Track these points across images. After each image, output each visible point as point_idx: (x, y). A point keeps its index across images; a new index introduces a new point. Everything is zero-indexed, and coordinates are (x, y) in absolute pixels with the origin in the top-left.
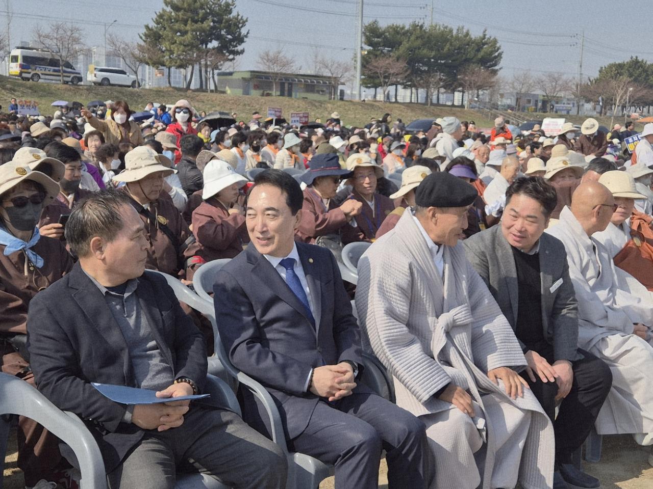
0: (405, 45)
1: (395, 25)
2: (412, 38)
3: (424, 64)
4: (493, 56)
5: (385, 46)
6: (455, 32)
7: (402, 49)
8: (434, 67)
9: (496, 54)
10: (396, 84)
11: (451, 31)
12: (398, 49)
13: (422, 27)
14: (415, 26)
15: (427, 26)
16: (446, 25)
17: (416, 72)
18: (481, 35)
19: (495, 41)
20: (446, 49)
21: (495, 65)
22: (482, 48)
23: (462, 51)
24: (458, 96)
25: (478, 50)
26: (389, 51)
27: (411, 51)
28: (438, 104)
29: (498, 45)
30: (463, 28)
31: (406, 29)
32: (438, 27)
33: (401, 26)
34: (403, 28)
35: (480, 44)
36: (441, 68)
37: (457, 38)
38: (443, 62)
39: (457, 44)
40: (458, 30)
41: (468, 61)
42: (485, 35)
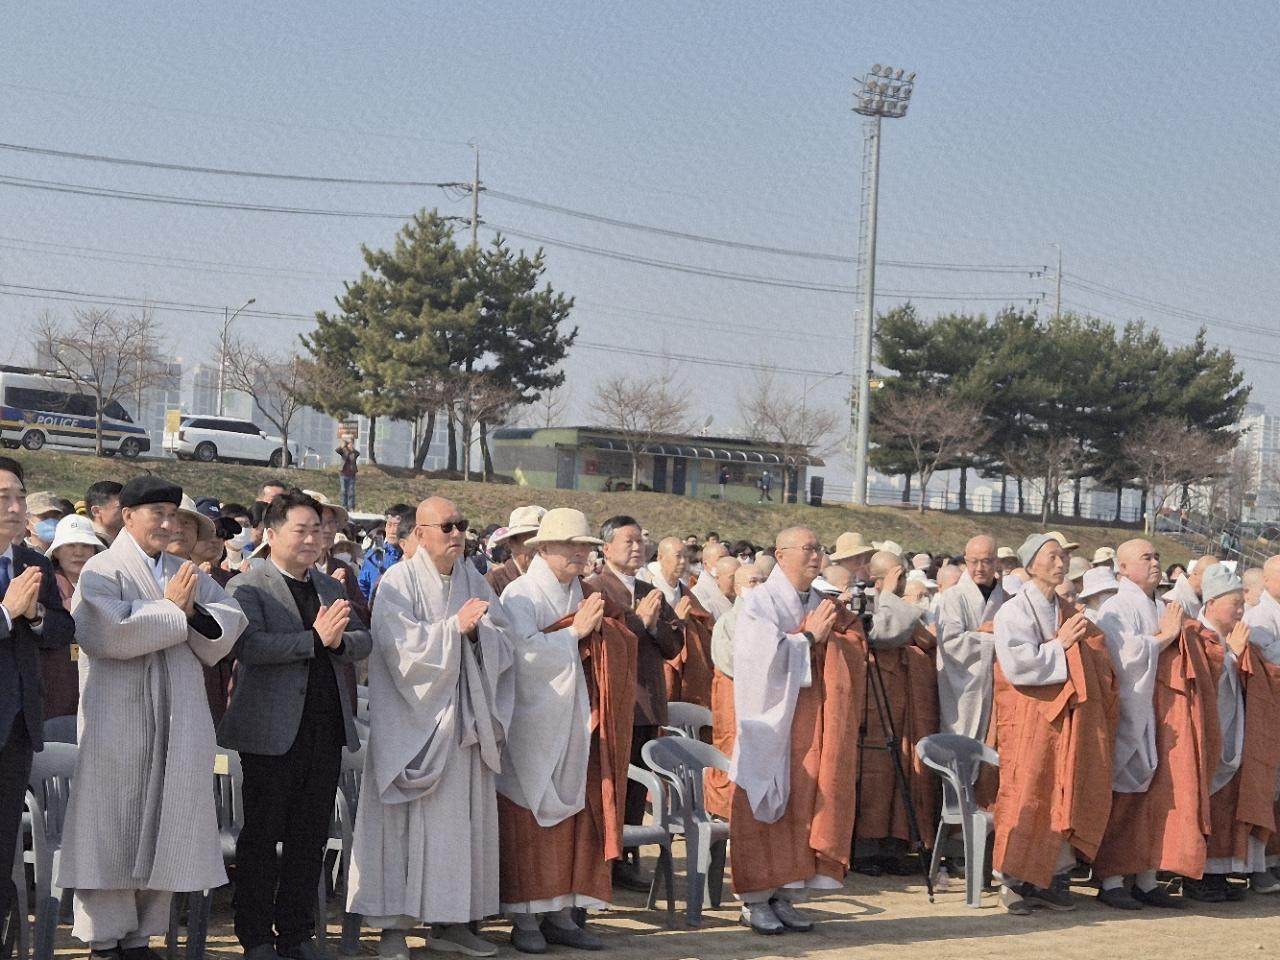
0: (986, 363)
1: (959, 316)
2: (1005, 350)
3: (1040, 415)
4: (1226, 397)
5: (931, 368)
6: (1119, 337)
7: (975, 380)
8: (1066, 423)
9: (1233, 393)
10: (965, 464)
11: (1109, 333)
12: (965, 376)
13: (1030, 321)
14: (1012, 320)
15: (1043, 320)
16: (1095, 316)
17: (1020, 435)
18: (1192, 343)
19: (1228, 361)
20: (1094, 376)
21: (1231, 420)
22: (1193, 376)
23: (1141, 384)
24: (1130, 498)
25: (1184, 382)
26: (942, 381)
27: (1003, 381)
28: (1077, 518)
29: (1235, 370)
30: (1141, 325)
31: (989, 326)
32: (1073, 324)
33: (976, 319)
34: (981, 324)
35: (1190, 365)
36: (1083, 427)
37: (1126, 351)
38: (1087, 410)
39: (1125, 366)
40: (1127, 330)
41: (1154, 408)
42: (1201, 345)
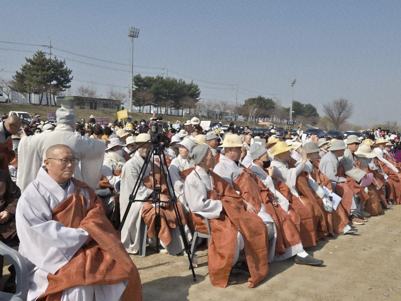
0: (154, 86)
1: (149, 76)
2: (158, 83)
3: (164, 96)
4: (196, 93)
5: (144, 86)
6: (178, 81)
7: (152, 88)
8: (169, 97)
9: (198, 92)
10: (150, 105)
11: (176, 81)
12: (150, 88)
13: (162, 78)
14: (159, 78)
15: (165, 78)
16: (174, 78)
17: (161, 99)
18: (191, 83)
19: (197, 86)
20: (174, 89)
21: (197, 97)
22: (191, 89)
23: (182, 90)
24: (180, 111)
25: (189, 90)
26: (146, 89)
27: (157, 89)
28: (171, 115)
29: (198, 88)
30: (182, 79)
31: (154, 79)
32: (170, 79)
33: (152, 77)
34: (153, 78)
35: (191, 87)
36: (172, 98)
37: (179, 84)
38: (173, 95)
39: (179, 87)
40: (180, 80)
41: (185, 95)
42: (192, 83)
